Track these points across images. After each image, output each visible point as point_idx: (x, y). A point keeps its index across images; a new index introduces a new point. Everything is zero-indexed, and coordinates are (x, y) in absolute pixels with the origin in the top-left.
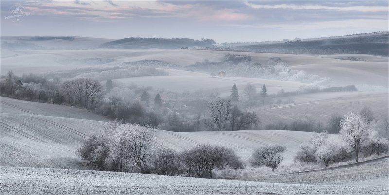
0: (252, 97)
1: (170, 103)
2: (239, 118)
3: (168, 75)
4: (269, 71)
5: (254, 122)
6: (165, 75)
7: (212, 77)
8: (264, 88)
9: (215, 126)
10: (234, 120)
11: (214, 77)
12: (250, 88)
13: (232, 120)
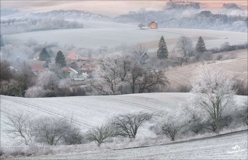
0: (187, 53)
1: (77, 63)
2: (141, 79)
3: (82, 27)
4: (221, 20)
5: (161, 82)
6: (78, 27)
7: (141, 29)
8: (201, 40)
9: (107, 89)
10: (134, 81)
11: (144, 29)
12: (184, 41)
13: (132, 81)
